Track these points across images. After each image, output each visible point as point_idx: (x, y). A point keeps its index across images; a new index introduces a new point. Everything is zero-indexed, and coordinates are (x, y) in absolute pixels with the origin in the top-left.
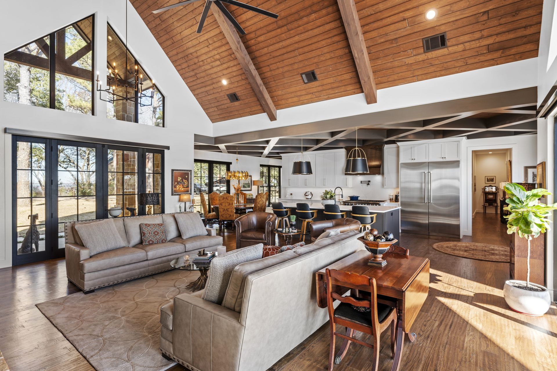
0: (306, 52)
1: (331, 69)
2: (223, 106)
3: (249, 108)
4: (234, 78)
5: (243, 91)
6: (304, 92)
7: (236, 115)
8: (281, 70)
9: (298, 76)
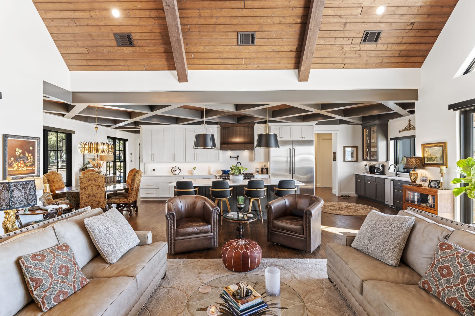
0: (255, 7)
1: (274, 36)
2: (100, 49)
3: (146, 60)
4: (137, 12)
5: (144, 34)
6: (232, 55)
7: (120, 65)
8: (214, 20)
9: (234, 33)
